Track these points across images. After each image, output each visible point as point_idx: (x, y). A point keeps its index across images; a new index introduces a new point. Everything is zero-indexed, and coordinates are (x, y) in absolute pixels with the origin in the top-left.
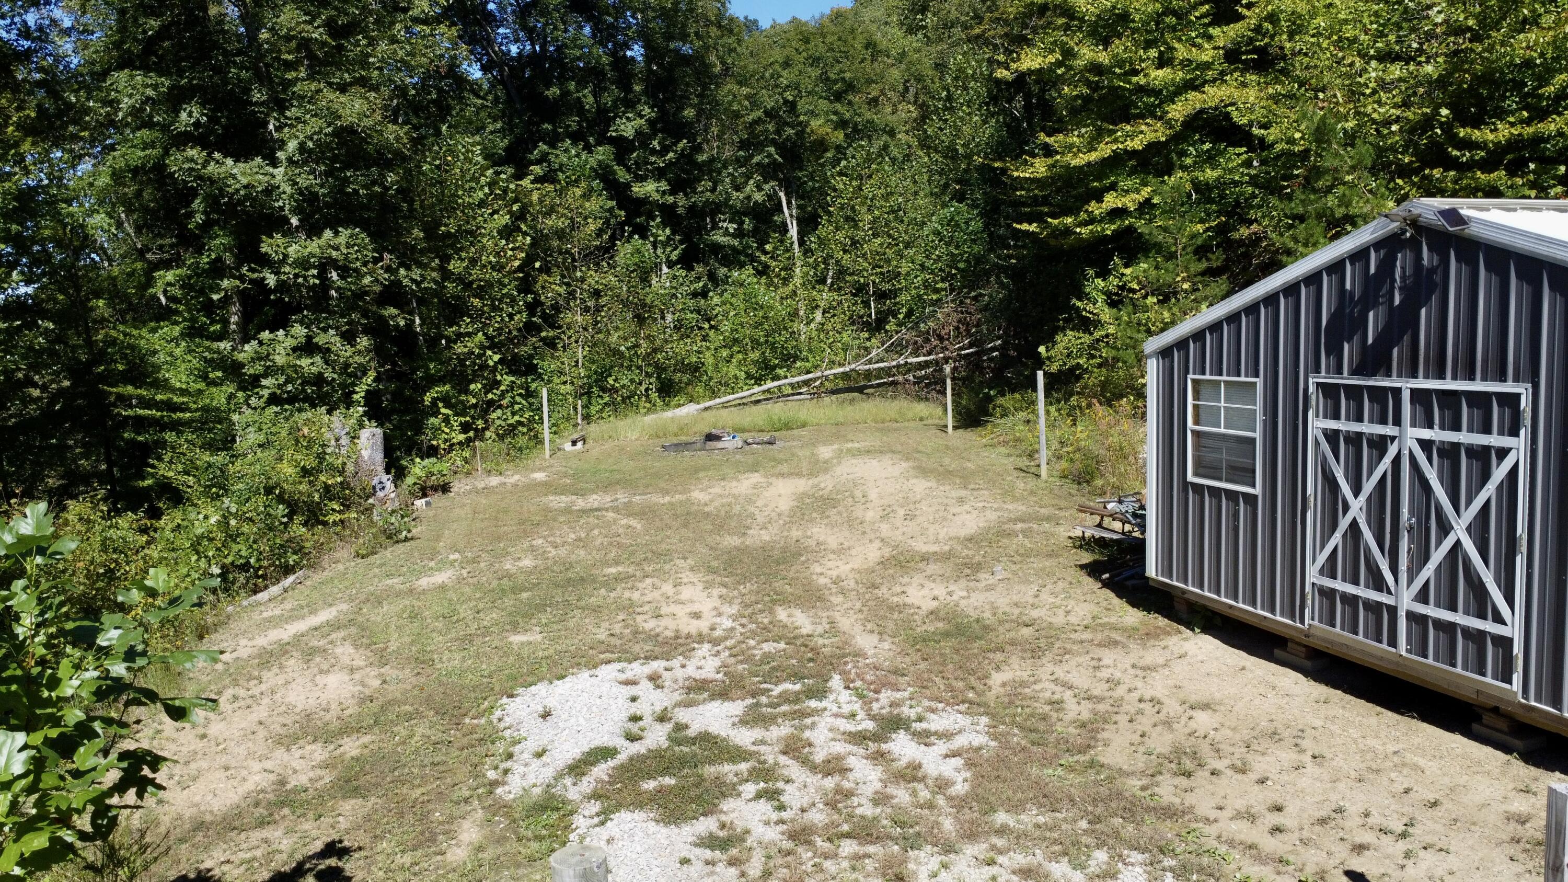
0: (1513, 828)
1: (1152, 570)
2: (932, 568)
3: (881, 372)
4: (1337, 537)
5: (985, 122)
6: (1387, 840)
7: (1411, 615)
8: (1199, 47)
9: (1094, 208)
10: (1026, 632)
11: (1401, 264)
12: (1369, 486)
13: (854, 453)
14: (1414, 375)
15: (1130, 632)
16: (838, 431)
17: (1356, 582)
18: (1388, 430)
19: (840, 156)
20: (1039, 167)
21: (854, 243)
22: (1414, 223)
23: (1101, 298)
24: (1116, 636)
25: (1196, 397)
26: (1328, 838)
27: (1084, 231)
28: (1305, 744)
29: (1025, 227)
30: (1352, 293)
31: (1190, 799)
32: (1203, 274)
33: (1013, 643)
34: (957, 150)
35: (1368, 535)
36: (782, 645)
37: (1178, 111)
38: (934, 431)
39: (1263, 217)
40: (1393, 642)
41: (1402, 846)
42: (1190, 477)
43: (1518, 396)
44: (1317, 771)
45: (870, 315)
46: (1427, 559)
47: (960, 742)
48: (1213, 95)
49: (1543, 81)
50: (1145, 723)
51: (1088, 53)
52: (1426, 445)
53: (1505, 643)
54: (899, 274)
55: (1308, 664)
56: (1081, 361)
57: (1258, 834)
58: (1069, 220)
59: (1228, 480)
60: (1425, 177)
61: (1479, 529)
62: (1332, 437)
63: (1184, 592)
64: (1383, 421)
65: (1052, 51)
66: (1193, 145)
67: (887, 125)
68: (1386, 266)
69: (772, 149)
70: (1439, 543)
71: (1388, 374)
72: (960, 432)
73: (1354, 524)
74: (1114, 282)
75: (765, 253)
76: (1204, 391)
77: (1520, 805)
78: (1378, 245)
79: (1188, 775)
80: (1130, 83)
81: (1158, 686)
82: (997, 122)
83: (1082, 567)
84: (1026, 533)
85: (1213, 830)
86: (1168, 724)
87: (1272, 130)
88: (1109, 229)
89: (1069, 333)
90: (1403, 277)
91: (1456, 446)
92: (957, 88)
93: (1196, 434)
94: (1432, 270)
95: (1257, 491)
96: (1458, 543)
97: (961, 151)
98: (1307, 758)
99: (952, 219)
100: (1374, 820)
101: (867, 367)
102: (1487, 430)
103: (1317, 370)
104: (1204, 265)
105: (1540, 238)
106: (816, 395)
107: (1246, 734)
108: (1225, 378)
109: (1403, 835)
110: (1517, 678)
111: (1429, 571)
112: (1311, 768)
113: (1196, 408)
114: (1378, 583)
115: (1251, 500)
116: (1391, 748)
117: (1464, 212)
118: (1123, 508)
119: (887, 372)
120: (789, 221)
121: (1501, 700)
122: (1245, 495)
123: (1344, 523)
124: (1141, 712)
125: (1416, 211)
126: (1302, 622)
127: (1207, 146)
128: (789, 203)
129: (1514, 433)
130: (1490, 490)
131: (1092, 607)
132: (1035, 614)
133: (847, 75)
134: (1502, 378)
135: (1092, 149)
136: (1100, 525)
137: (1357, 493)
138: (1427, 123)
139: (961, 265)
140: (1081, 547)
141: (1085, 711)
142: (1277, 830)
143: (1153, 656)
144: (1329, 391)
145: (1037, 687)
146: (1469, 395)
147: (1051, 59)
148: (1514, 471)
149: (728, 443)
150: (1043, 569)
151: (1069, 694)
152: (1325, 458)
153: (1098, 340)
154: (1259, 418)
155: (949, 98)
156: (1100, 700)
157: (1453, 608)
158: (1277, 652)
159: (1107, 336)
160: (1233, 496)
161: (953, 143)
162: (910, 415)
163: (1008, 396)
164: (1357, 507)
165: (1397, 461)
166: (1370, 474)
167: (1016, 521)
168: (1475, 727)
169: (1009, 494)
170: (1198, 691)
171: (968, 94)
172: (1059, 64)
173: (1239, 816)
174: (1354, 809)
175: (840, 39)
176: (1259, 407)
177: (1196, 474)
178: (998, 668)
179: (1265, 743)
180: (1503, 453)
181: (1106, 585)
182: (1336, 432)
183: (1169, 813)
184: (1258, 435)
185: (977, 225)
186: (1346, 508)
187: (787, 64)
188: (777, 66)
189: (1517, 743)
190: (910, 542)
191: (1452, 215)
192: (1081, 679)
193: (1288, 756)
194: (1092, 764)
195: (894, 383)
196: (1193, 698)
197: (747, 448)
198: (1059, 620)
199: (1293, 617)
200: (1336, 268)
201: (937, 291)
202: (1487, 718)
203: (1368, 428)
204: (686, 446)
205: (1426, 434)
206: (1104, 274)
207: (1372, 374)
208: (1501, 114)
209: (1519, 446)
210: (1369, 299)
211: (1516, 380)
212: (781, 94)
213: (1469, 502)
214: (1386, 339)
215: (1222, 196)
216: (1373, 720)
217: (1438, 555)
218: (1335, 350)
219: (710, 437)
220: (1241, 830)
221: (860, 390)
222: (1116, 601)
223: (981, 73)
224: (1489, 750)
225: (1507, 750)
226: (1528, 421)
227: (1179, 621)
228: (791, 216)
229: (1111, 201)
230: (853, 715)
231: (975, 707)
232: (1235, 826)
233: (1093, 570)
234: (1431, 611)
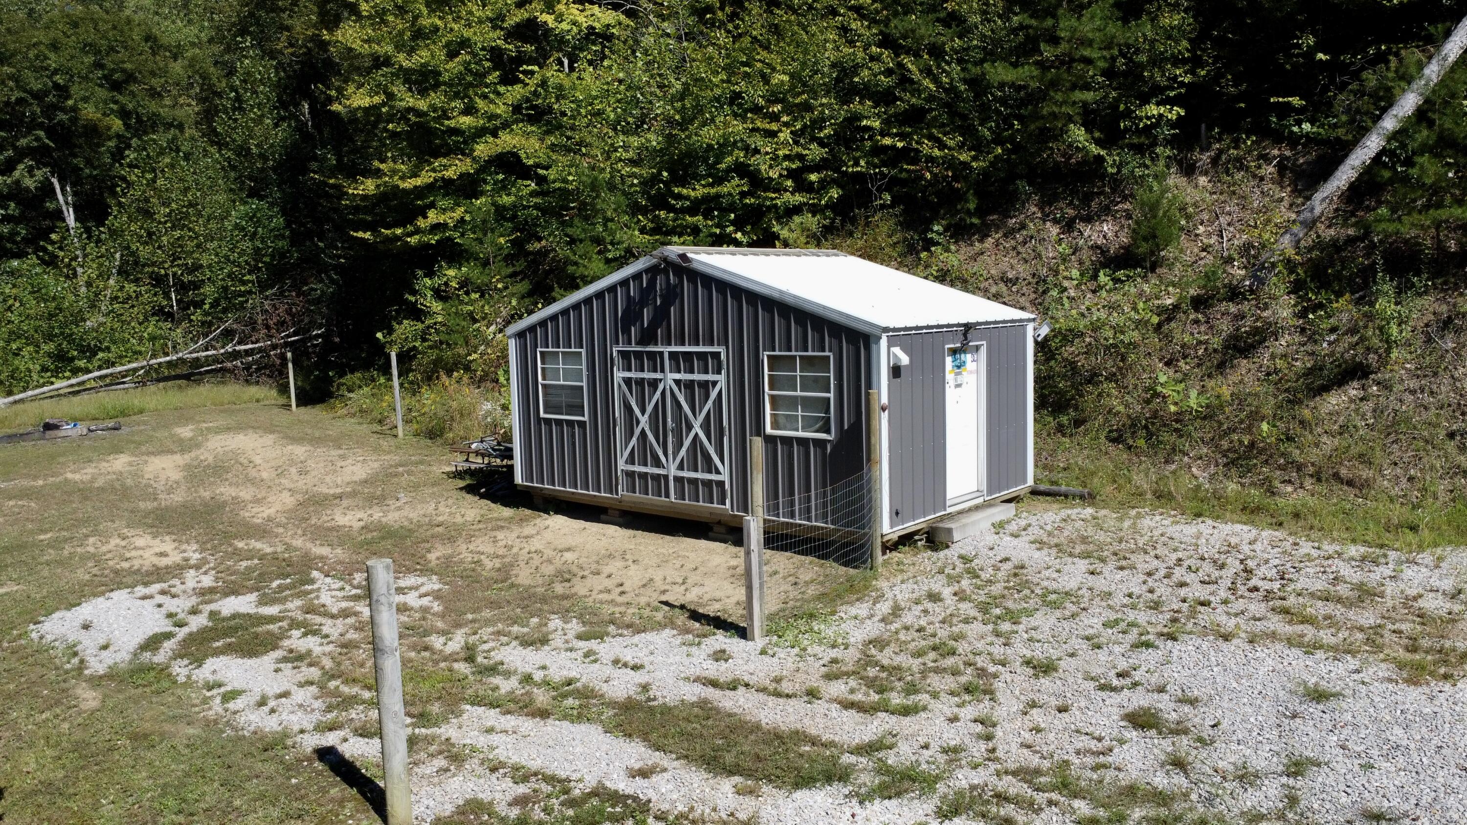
0: (731, 572)
1: (518, 479)
2: (345, 503)
3: (208, 361)
4: (634, 441)
5: (276, 125)
6: (676, 587)
7: (676, 479)
8: (492, 102)
9: (421, 223)
10: (440, 529)
11: (660, 281)
12: (649, 408)
13: (218, 431)
14: (669, 344)
15: (510, 520)
16: (183, 415)
17: (646, 465)
18: (658, 376)
19: (123, 146)
20: (369, 186)
21: (150, 234)
22: (665, 259)
23: (429, 294)
24: (499, 523)
25: (543, 363)
26: (649, 591)
27: (413, 240)
28: (627, 557)
29: (360, 234)
30: (634, 298)
31: (573, 591)
32: (511, 276)
33: (433, 536)
34: (249, 149)
35: (651, 437)
36: (256, 561)
37: (483, 149)
38: (276, 410)
39: (549, 235)
40: (667, 495)
41: (683, 588)
42: (542, 415)
43: (720, 353)
44: (636, 567)
45: (172, 306)
46: (682, 445)
47: (423, 590)
48: (507, 141)
49: (719, 160)
50: (536, 561)
51: (408, 99)
52: (677, 382)
53: (721, 484)
54: (201, 266)
55: (621, 520)
56: (417, 345)
57: (614, 595)
58: (399, 231)
59: (567, 414)
60: (655, 216)
61: (706, 426)
62: (628, 381)
63: (541, 489)
64: (655, 371)
65: (377, 93)
66: (490, 175)
67: (174, 119)
68: (652, 283)
69: (41, 133)
70: (687, 436)
71: (656, 344)
72: (303, 409)
73: (643, 432)
74: (437, 281)
75: (53, 243)
76: (547, 359)
77: (734, 562)
78: (647, 271)
79: (569, 581)
80: (442, 125)
81: (536, 544)
82: (289, 126)
83: (461, 489)
84: (410, 473)
85: (591, 599)
86: (549, 561)
87: (550, 171)
88: (434, 239)
89: (405, 322)
90: (661, 290)
91: (692, 381)
92: (246, 90)
93: (544, 386)
94: (675, 286)
95: (586, 418)
96: (697, 434)
97: (254, 150)
98: (630, 563)
99: (254, 216)
100: (669, 580)
101: (195, 355)
102: (707, 372)
103: (617, 343)
104: (510, 270)
105: (725, 271)
106: (142, 383)
107: (595, 558)
108: (561, 350)
109: (684, 583)
110: (728, 502)
111: (683, 452)
112: (633, 567)
113: (543, 369)
114: (657, 463)
115: (582, 424)
116: (671, 551)
117: (690, 255)
118: (485, 445)
119: (216, 360)
120: (64, 208)
121: (721, 515)
122: (578, 422)
123: (637, 432)
124: (532, 558)
125: (666, 254)
126: (617, 494)
127: (501, 177)
128: (63, 190)
129: (719, 373)
130: (710, 404)
131: (478, 511)
132: (441, 519)
133: (128, 66)
134: (712, 344)
135: (415, 175)
136: (467, 460)
137: (643, 413)
138: (655, 179)
139: (267, 259)
140: (455, 477)
141: (497, 563)
142: (622, 593)
143: (528, 530)
144: (624, 355)
145: (461, 556)
146: (697, 353)
147: (377, 100)
148: (720, 392)
149: (67, 430)
150: (434, 493)
151: (482, 557)
152: (624, 395)
153: (429, 327)
154: (585, 373)
155: (238, 99)
156: (503, 557)
157: (696, 470)
158: (603, 517)
159: (435, 324)
160: (570, 423)
161: (245, 141)
162: (246, 397)
163: (349, 376)
164: (644, 420)
165: (663, 393)
166: (650, 401)
167: (397, 466)
168: (710, 534)
169: (377, 449)
170: (562, 543)
171: (257, 97)
172: (384, 104)
173: (601, 592)
174: (658, 579)
175: (114, 28)
176: (584, 367)
177: (545, 412)
178: (429, 551)
179: (606, 560)
180: (715, 383)
181: (482, 496)
182: (630, 379)
183: (565, 597)
184: (584, 384)
185: (278, 221)
186: (638, 422)
187: (54, 46)
188: (42, 47)
189: (731, 537)
190: (315, 489)
191: (683, 257)
192: (489, 549)
193: (620, 564)
194: (512, 585)
195: (223, 370)
196: (560, 547)
197: (92, 434)
198: (459, 520)
199: (611, 493)
200: (624, 283)
201: (244, 283)
202: (716, 528)
203: (647, 375)
204: (22, 436)
205: (677, 376)
206: (430, 274)
207: (647, 344)
208: (697, 177)
209: (721, 378)
210: (643, 303)
211: (719, 345)
212: (50, 77)
213: (700, 412)
214: (655, 323)
215: (515, 216)
216: (660, 541)
217: (687, 443)
218: (627, 331)
219: (48, 427)
220: (605, 597)
221: (187, 377)
222: (493, 505)
223: (269, 78)
224: (718, 544)
225: (725, 542)
226: (725, 366)
227: (539, 510)
228: (67, 203)
229: (433, 216)
230: (343, 589)
231: (426, 571)
232: (601, 596)
233: (470, 489)
234: (686, 474)
